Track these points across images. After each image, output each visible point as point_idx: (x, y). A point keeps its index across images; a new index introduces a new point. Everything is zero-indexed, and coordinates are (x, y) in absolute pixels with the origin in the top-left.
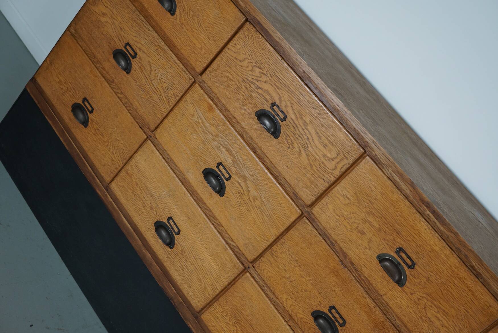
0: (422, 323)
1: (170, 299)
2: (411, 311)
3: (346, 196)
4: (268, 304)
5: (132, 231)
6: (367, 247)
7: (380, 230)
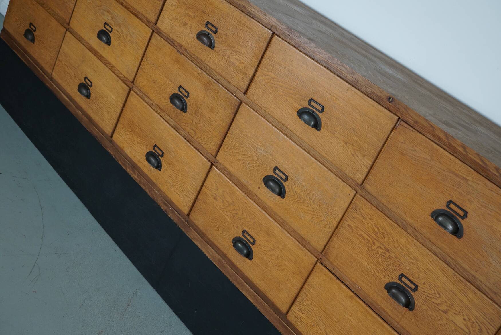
0: (229, 68)
1: (95, 137)
2: (222, 63)
3: (173, 5)
4: (146, 106)
5: (69, 100)
6: (190, 32)
7: (194, 16)
